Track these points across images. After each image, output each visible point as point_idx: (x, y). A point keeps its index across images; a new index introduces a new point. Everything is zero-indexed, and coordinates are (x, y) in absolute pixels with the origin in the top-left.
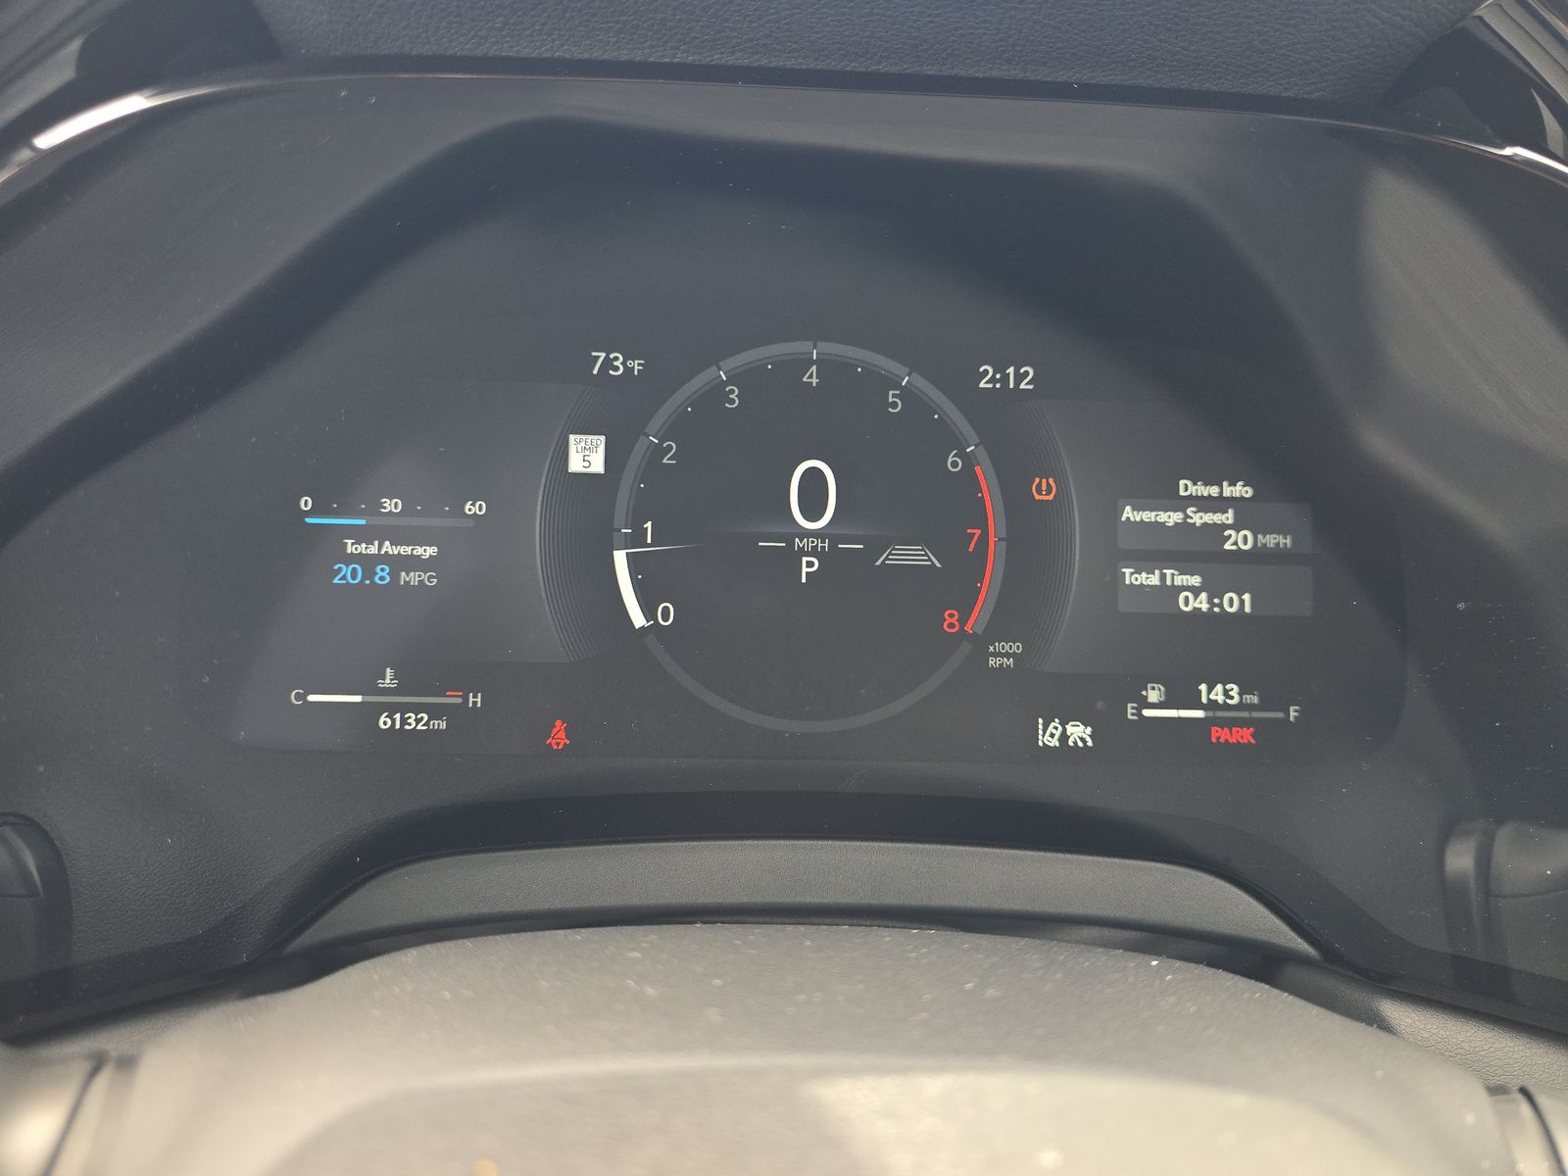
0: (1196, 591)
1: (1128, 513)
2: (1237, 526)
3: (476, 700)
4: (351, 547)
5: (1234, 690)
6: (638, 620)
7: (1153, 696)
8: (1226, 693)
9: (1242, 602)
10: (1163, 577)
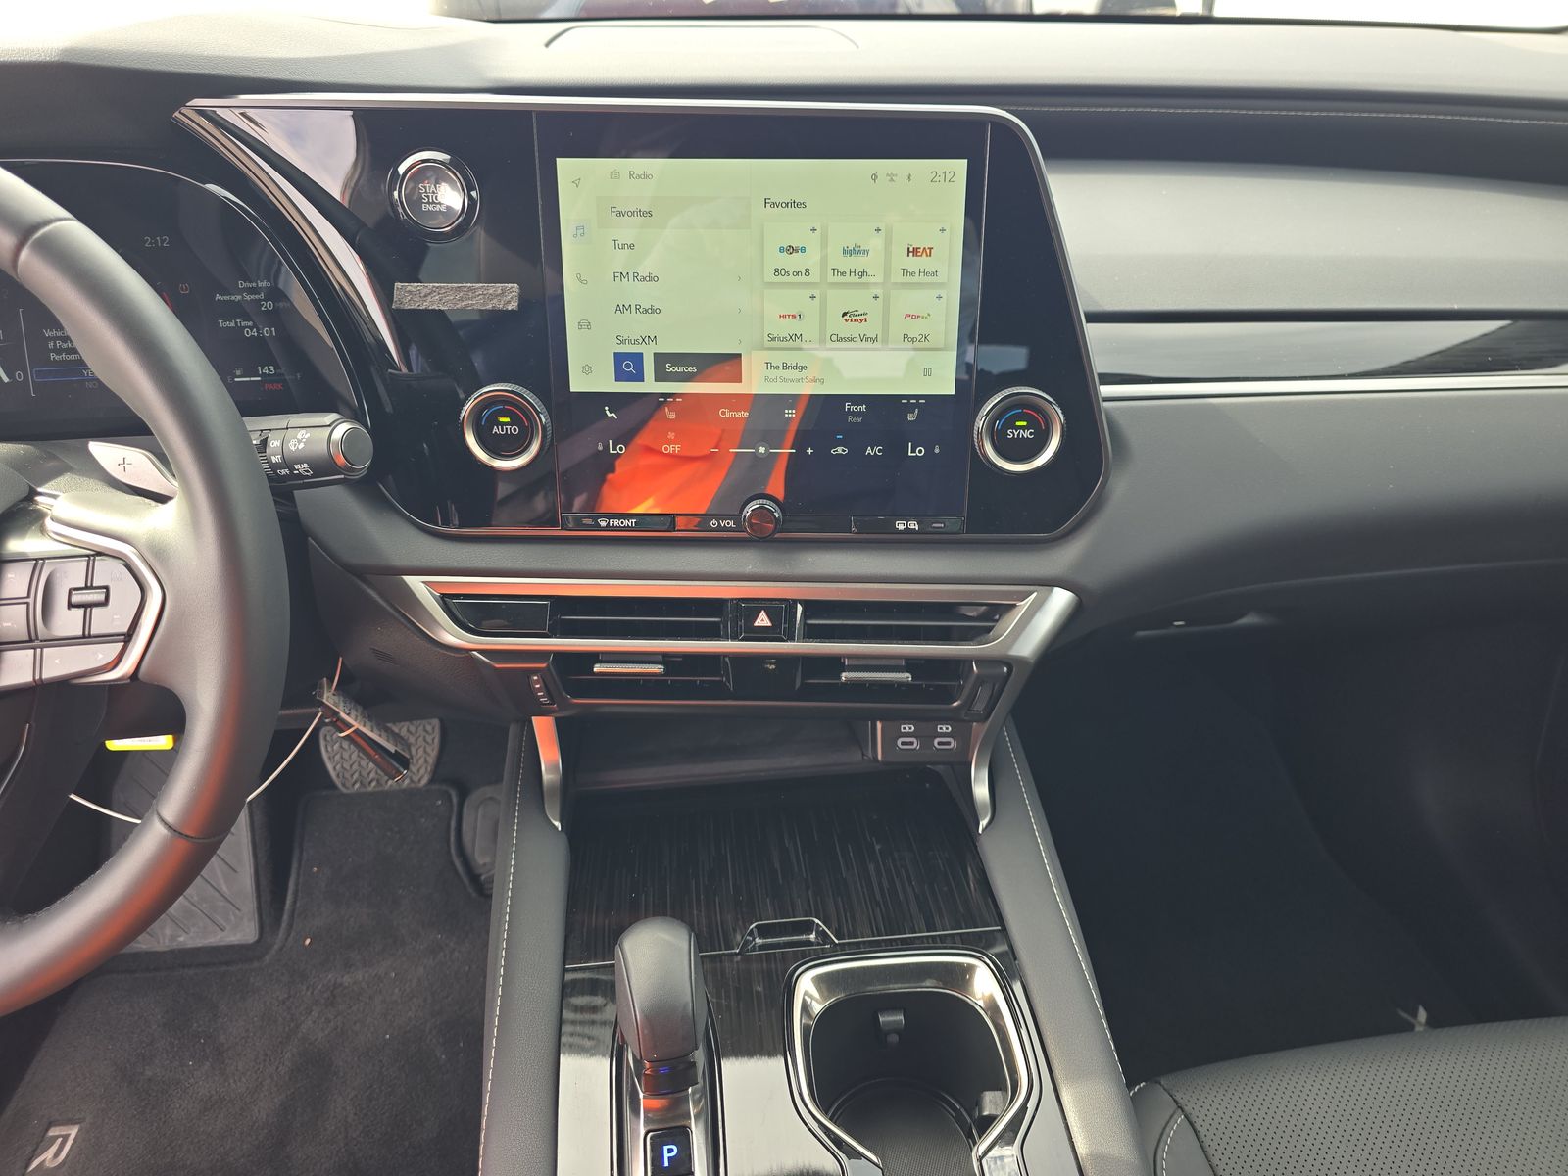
0: (251, 328)
1: (218, 297)
2: (266, 300)
5: (272, 368)
7: (238, 373)
8: (269, 369)
9: (271, 332)
10: (236, 323)
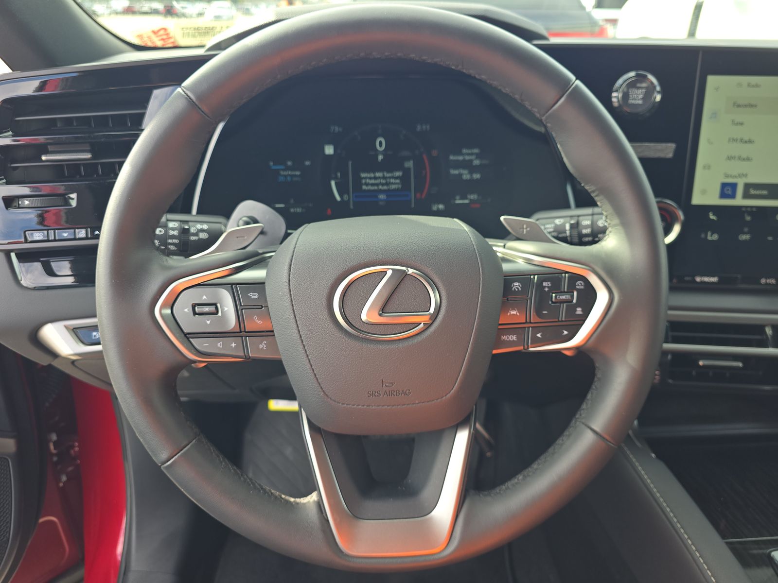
1: (451, 157)
2: (476, 159)
3: (311, 205)
4: (282, 173)
6: (338, 198)
7: (458, 198)
9: (477, 176)
10: (459, 171)
